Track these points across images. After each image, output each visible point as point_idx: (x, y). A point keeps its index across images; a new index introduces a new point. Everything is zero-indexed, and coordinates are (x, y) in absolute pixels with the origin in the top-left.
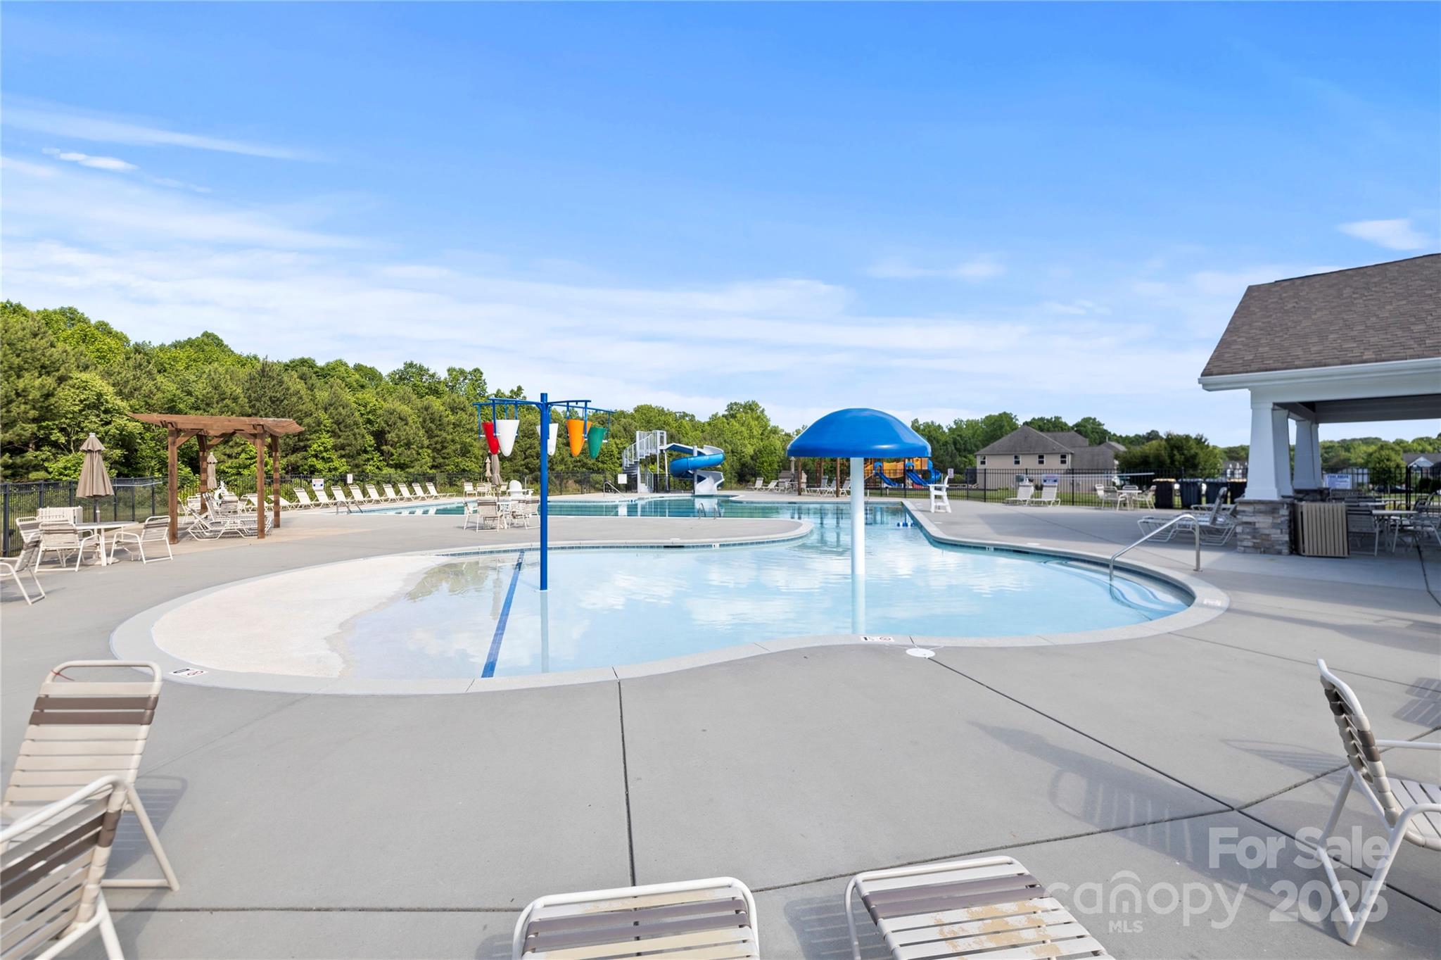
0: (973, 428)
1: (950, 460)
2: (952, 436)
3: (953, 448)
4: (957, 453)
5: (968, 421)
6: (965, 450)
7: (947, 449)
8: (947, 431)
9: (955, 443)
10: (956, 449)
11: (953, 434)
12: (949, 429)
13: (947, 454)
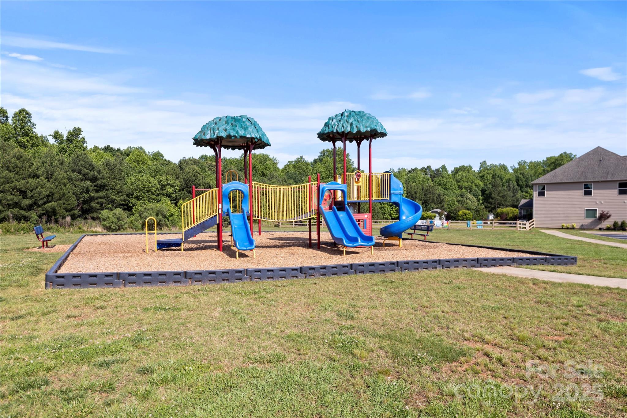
0: (535, 167)
1: (512, 194)
2: (516, 174)
3: (515, 184)
4: (519, 188)
5: (531, 162)
6: (527, 186)
7: (509, 184)
8: (511, 171)
9: (517, 180)
10: (518, 185)
11: (517, 173)
12: (514, 170)
13: (509, 190)
